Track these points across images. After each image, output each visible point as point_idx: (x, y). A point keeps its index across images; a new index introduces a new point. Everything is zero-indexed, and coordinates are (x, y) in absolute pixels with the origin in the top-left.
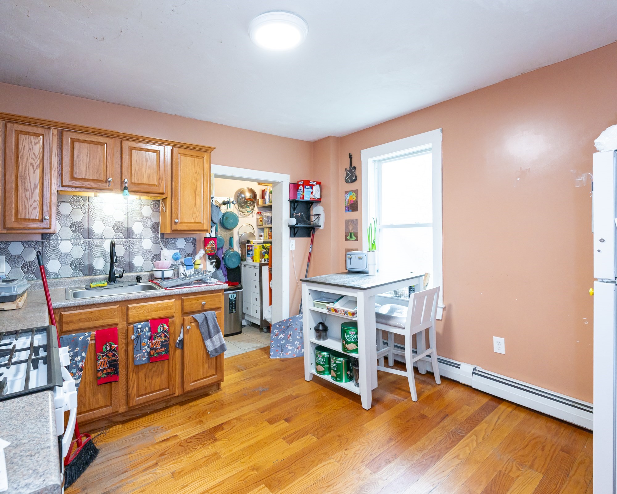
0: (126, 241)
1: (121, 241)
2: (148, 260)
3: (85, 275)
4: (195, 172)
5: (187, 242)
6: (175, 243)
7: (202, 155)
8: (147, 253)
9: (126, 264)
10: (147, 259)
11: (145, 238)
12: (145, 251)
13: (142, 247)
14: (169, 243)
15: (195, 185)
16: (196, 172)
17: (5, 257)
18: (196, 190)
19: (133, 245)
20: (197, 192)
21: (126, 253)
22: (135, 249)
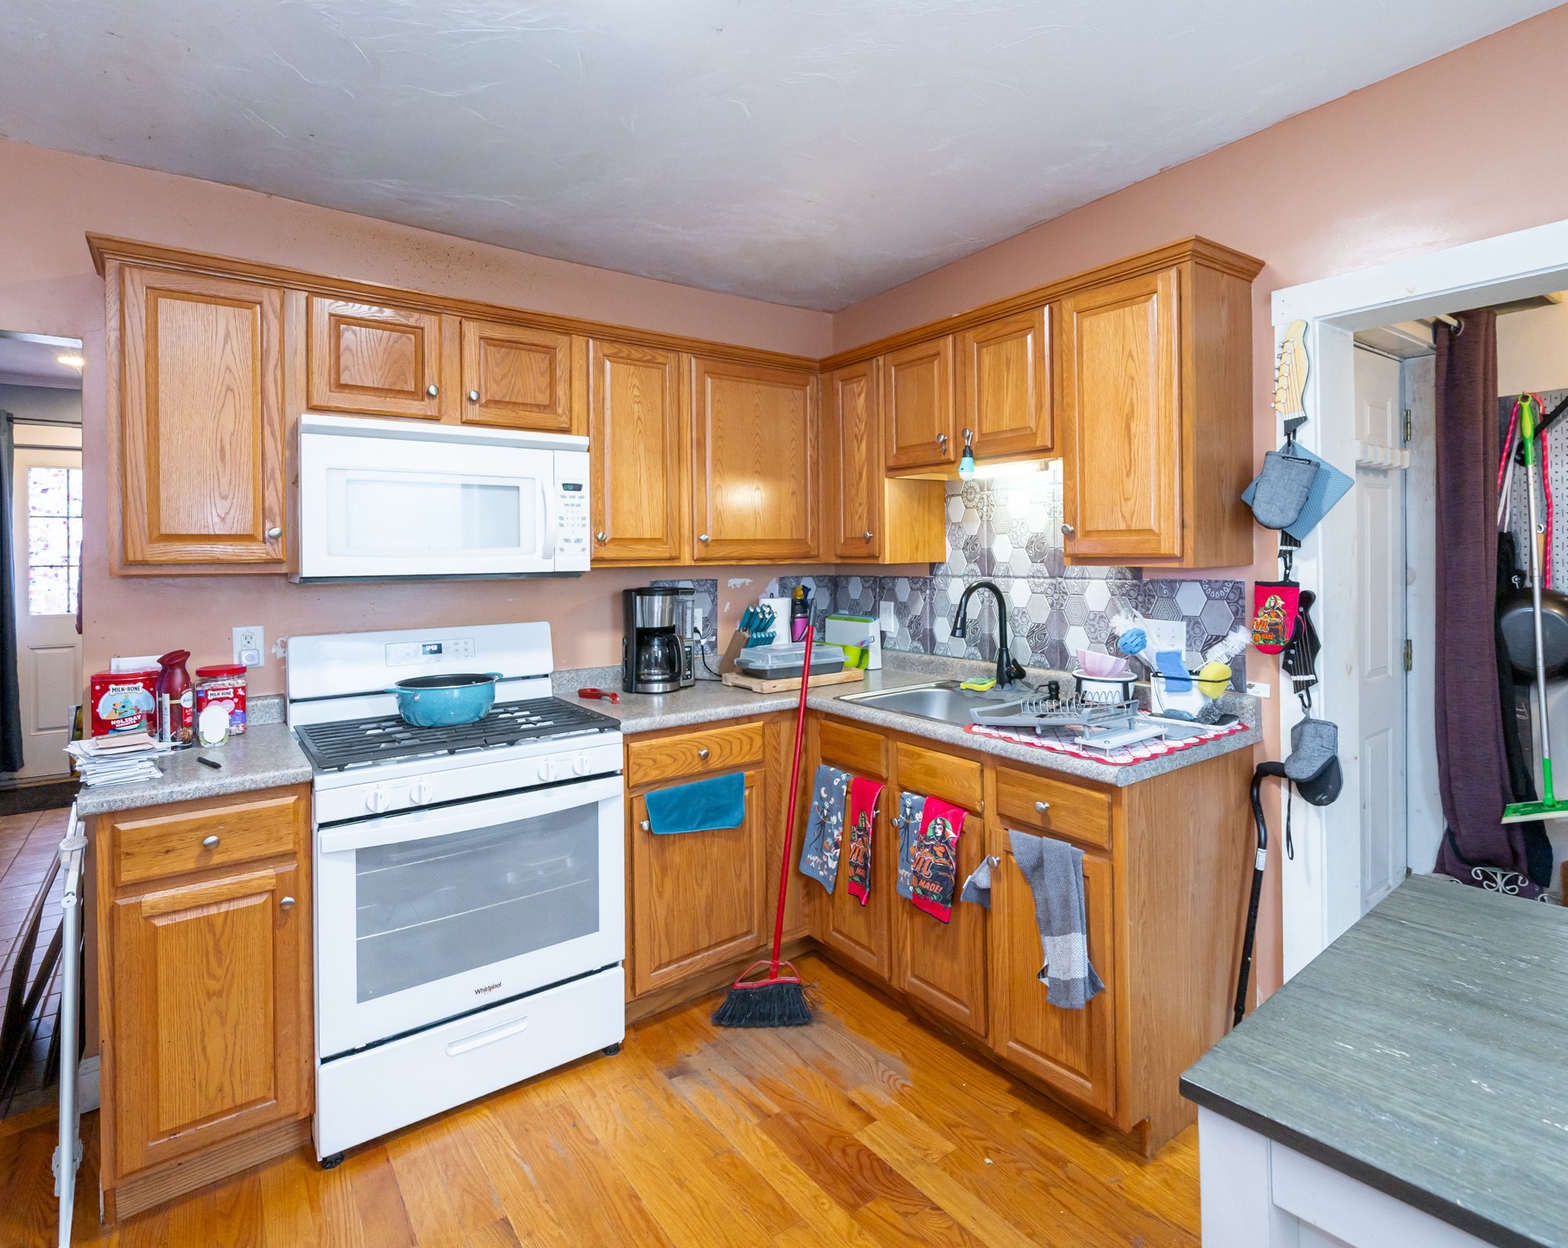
0: (1052, 584)
1: (1041, 585)
2: (1100, 642)
3: (984, 659)
4: (1126, 353)
5: (1209, 597)
6: (1171, 598)
7: (1148, 285)
8: (1095, 623)
9: (1051, 646)
10: (1096, 638)
11: (1094, 579)
12: (1092, 617)
13: (1083, 604)
14: (1153, 597)
15: (1128, 401)
16: (1130, 355)
17: (893, 603)
18: (1129, 418)
19: (1065, 597)
20: (1133, 426)
21: (1051, 615)
22: (1071, 609)
